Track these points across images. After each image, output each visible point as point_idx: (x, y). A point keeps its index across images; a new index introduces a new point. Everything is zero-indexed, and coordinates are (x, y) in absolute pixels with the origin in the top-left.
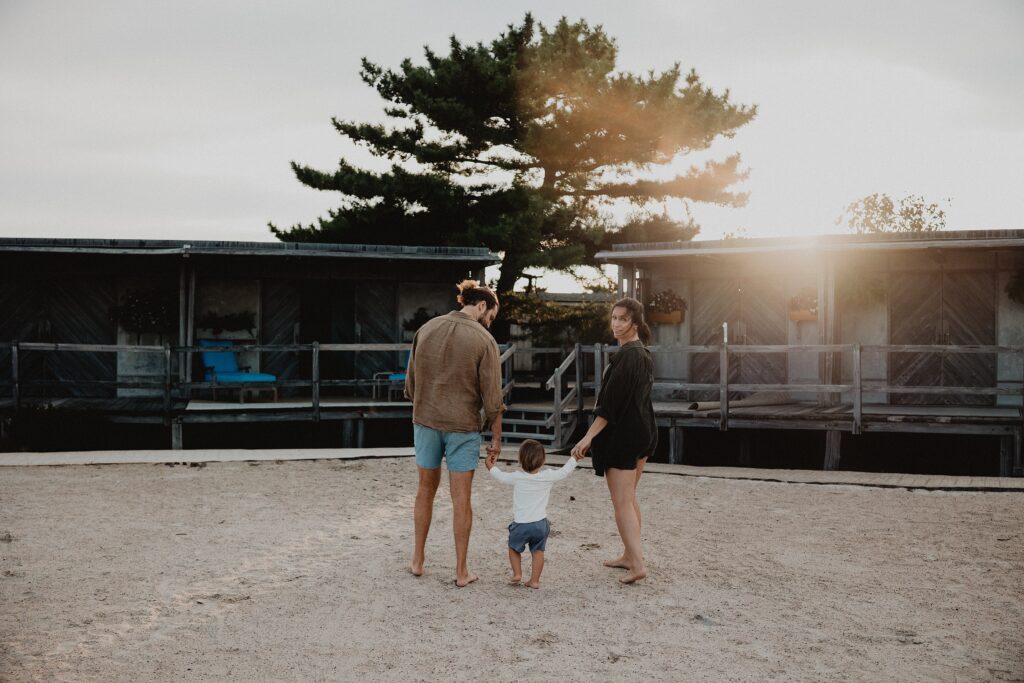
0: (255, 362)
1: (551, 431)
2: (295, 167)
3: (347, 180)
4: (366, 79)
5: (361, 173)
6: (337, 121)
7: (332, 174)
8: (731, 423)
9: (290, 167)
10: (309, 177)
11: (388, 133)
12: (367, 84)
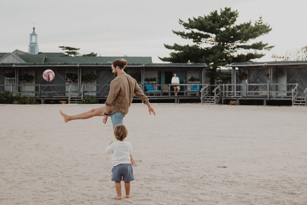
0: (156, 88)
1: (214, 100)
2: (165, 45)
3: (176, 47)
4: (180, 23)
5: (179, 46)
6: (173, 31)
7: (173, 46)
8: (247, 99)
9: (164, 45)
10: (168, 47)
11: (185, 33)
12: (180, 24)
